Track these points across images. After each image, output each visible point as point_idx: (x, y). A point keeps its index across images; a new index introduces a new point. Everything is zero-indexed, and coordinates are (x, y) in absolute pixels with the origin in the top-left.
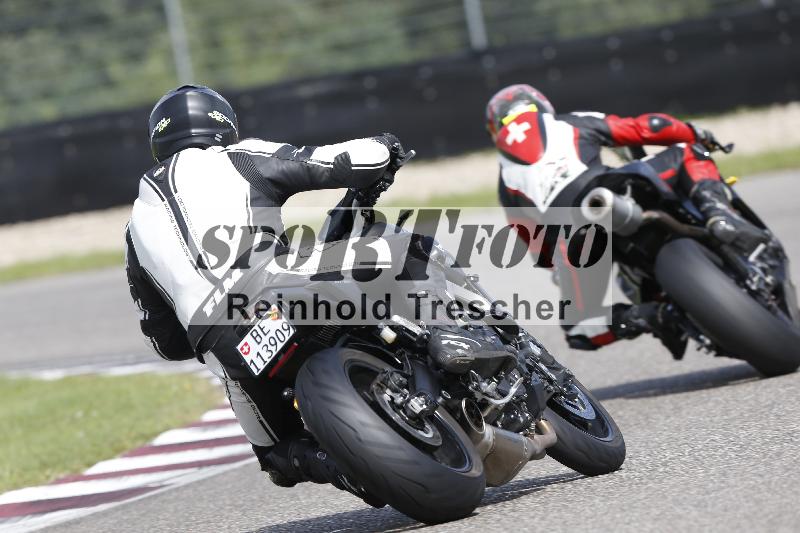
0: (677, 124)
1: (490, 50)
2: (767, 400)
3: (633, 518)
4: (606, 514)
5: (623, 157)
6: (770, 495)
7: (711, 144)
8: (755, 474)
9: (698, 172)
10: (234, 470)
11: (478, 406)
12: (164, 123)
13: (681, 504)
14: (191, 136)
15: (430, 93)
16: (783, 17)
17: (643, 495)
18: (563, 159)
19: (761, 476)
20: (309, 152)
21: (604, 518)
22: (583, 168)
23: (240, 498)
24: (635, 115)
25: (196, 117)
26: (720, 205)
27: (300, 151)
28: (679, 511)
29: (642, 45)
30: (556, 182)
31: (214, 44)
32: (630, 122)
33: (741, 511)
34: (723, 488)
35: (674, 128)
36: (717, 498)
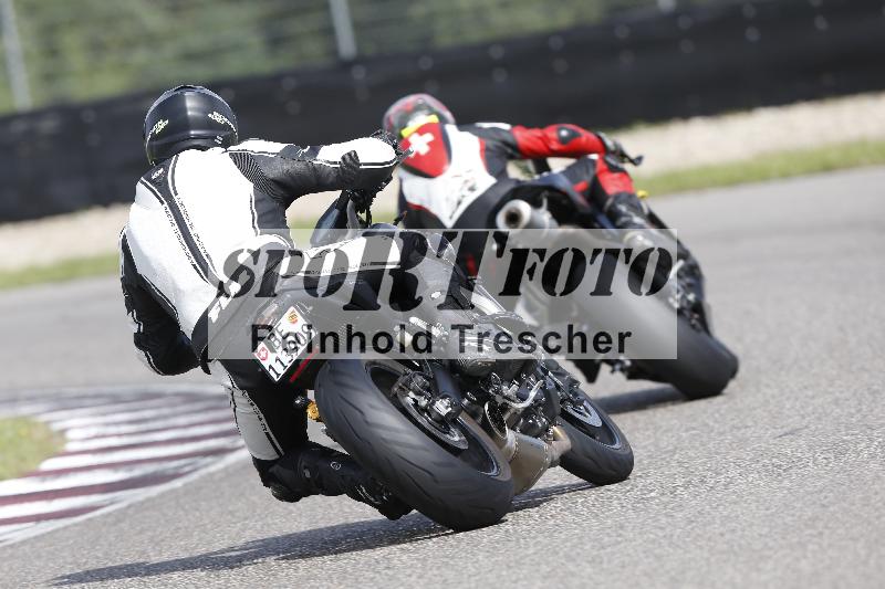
0: (586, 136)
1: (360, 60)
2: (668, 446)
3: (521, 576)
4: (490, 571)
5: (526, 171)
6: (671, 551)
7: (622, 156)
8: (655, 527)
9: (612, 185)
10: (76, 525)
11: (499, 410)
12: (161, 125)
13: (574, 560)
14: (189, 138)
15: (294, 107)
16: (684, 23)
17: (531, 551)
18: (470, 171)
19: (661, 528)
20: (315, 152)
21: (489, 575)
22: (492, 181)
23: (83, 555)
24: (541, 126)
25: (195, 118)
26: (637, 220)
27: (305, 151)
28: (571, 567)
29: (529, 55)
30: (463, 196)
31: (53, 52)
32: (537, 133)
33: (641, 567)
34: (619, 543)
35: (584, 139)
36: (613, 553)
